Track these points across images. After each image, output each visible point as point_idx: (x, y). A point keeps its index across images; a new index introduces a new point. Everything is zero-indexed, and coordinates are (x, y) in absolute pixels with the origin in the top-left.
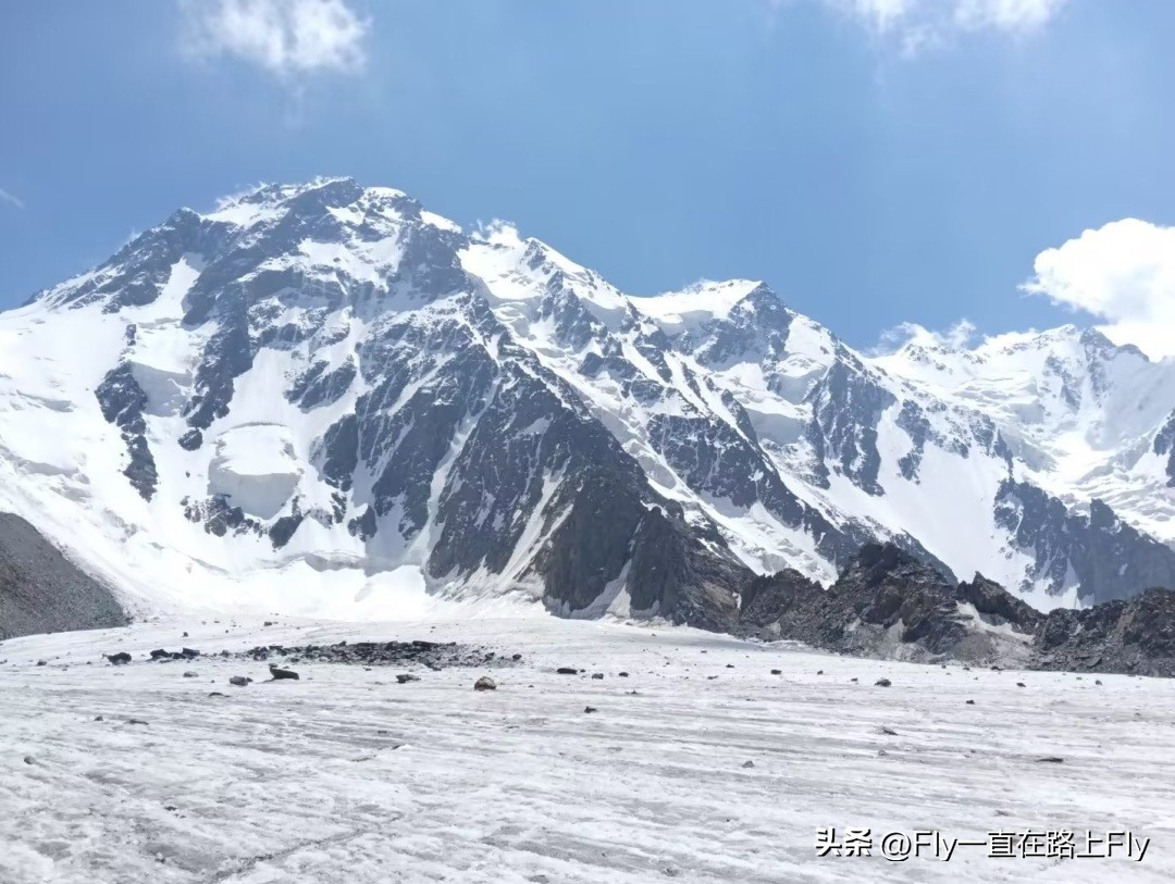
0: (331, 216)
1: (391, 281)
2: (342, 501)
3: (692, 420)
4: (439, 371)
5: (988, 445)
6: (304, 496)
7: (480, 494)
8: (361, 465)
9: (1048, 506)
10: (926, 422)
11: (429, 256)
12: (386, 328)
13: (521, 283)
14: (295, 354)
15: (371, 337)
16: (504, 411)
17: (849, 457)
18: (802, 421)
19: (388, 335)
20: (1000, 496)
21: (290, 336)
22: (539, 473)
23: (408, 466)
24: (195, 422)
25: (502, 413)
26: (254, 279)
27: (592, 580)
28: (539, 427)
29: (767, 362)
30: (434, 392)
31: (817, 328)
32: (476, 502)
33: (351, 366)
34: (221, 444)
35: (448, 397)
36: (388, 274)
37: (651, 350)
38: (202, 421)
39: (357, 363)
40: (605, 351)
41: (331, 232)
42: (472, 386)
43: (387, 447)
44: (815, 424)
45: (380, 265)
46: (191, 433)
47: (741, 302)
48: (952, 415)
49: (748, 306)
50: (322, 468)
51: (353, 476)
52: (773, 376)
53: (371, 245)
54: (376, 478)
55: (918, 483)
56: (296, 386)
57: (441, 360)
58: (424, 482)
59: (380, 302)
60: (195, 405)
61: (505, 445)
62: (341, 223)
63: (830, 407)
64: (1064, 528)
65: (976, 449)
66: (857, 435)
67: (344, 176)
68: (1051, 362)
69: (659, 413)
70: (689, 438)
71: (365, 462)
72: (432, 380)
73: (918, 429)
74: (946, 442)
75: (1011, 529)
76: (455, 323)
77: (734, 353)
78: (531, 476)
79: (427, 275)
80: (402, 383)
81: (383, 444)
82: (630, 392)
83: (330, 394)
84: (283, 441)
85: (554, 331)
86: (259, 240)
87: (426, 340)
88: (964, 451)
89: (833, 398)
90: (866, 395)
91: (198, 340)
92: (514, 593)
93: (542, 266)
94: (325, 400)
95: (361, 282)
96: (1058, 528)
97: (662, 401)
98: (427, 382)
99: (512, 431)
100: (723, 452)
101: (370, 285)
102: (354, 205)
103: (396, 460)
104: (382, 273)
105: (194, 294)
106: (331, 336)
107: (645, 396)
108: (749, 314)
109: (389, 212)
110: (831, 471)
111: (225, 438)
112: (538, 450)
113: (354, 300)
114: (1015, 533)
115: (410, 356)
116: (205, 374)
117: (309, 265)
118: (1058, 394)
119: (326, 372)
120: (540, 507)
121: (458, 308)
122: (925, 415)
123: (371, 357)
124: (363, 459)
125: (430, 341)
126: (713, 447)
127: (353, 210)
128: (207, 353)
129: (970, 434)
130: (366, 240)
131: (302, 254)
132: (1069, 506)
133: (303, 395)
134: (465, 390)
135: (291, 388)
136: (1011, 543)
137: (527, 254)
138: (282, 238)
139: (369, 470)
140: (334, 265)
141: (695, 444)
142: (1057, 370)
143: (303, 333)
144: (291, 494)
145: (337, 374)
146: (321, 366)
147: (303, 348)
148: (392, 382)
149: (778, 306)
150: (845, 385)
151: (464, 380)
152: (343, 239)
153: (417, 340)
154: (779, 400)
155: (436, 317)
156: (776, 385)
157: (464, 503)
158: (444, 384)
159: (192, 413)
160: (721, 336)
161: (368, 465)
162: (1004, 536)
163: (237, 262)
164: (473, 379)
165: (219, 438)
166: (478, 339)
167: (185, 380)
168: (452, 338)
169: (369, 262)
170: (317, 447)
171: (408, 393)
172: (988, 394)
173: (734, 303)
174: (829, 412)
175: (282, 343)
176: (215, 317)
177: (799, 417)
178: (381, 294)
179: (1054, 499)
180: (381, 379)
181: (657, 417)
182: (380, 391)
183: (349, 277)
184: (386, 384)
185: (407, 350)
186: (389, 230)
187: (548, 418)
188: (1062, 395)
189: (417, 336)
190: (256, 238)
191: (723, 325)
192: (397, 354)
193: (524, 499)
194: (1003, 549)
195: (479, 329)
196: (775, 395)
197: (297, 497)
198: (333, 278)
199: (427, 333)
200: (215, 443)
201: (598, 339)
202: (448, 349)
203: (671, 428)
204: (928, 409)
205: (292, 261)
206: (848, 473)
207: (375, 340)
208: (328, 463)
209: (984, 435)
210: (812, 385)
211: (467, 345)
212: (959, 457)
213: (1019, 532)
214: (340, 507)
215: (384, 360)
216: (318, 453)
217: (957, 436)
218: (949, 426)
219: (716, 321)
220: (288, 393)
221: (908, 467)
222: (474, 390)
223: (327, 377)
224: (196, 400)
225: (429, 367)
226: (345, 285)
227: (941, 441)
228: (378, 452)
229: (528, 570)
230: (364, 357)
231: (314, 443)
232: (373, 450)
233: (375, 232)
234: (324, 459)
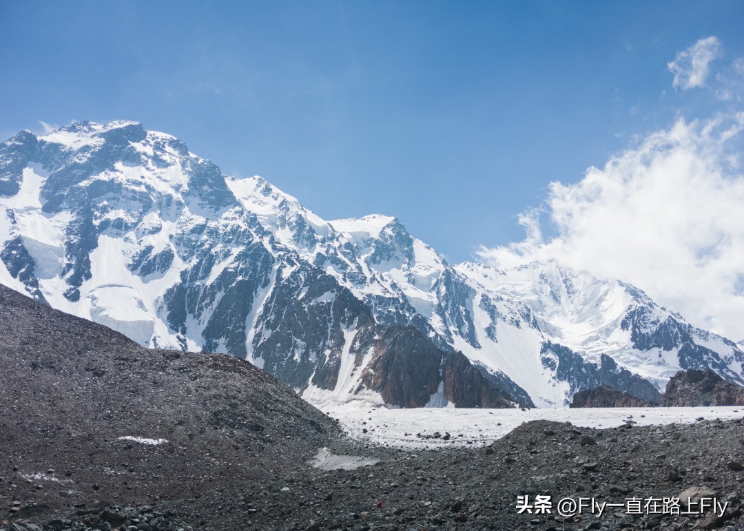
0: (133, 147)
1: (185, 195)
2: (183, 341)
3: (390, 299)
4: (236, 257)
5: (528, 321)
6: (159, 337)
7: (291, 339)
8: (189, 317)
9: (573, 357)
10: (494, 307)
11: (210, 181)
12: (191, 227)
13: (259, 204)
14: (126, 240)
15: (180, 232)
16: (294, 286)
17: (460, 325)
18: (432, 302)
19: (193, 231)
20: (543, 351)
21: (120, 226)
22: (337, 326)
23: (225, 318)
24: (71, 281)
25: (293, 288)
26: (91, 185)
27: (421, 394)
28: (327, 298)
29: (405, 266)
30: (236, 271)
31: (428, 248)
32: (289, 345)
33: (171, 250)
34: (94, 299)
35: (246, 274)
36: (181, 190)
37: (349, 253)
38: (76, 281)
39: (173, 247)
40: (327, 252)
41: (134, 159)
42: (259, 269)
43: (207, 305)
44: (439, 305)
45: (173, 183)
46: (71, 289)
47: (384, 228)
48: (506, 303)
49: (389, 231)
50: (166, 318)
51: (186, 324)
52: (410, 275)
53: (164, 170)
54: (204, 327)
55: (497, 342)
56: (134, 261)
57: (236, 251)
58: (241, 330)
59: (178, 209)
60: (69, 270)
61: (305, 308)
62: (139, 152)
63: (446, 295)
64: (583, 370)
65: (523, 323)
66: (462, 313)
67: (134, 120)
68: (542, 276)
69: (368, 292)
70: (390, 309)
71: (192, 315)
72: (232, 263)
73: (492, 312)
74: (507, 319)
75: (553, 369)
76: (239, 226)
77: (384, 259)
78: (330, 329)
79: (211, 194)
80: (211, 264)
81: (204, 304)
82: (347, 279)
83: (158, 268)
84: (135, 298)
85: (291, 237)
86: (89, 158)
87: (221, 236)
88: (517, 324)
89: (447, 289)
90: (461, 289)
91: (59, 224)
92: (354, 402)
93: (271, 195)
94: (156, 272)
95: (163, 194)
96: (580, 371)
97: (368, 286)
98: (228, 263)
99: (308, 298)
100: (411, 318)
101: (169, 198)
102: (143, 141)
103: (217, 315)
104: (177, 188)
105: (46, 191)
106: (151, 228)
107: (356, 282)
108: (391, 237)
109: (168, 149)
110: (452, 333)
111: (96, 294)
112: (332, 312)
113: (160, 205)
114: (555, 372)
115: (211, 246)
116: (71, 248)
117: (124, 179)
118: (548, 294)
119: (154, 253)
120: (346, 348)
121: (238, 217)
122: (493, 303)
123: (182, 245)
124: (190, 313)
125: (224, 238)
126: (404, 315)
127: (144, 145)
128: (68, 234)
129: (518, 315)
130: (159, 166)
131: (117, 171)
132: (584, 358)
133: (140, 268)
134: (255, 270)
135: (131, 262)
136: (554, 378)
137: (258, 186)
138: (104, 159)
139: (196, 321)
140: (140, 180)
141: (394, 313)
142: (546, 281)
143: (129, 225)
144: (151, 335)
145: (162, 254)
146: (149, 249)
147: (131, 235)
148: (204, 262)
149: (406, 232)
150: (451, 283)
151: (253, 264)
152: (145, 164)
153: (214, 235)
154: (415, 289)
155: (224, 222)
156: (412, 280)
157: (279, 345)
158: (241, 266)
159: (68, 276)
160: (377, 248)
161: (194, 317)
162: (550, 374)
163: (75, 172)
164: (259, 264)
165: (91, 294)
166: (257, 239)
167: (58, 252)
168: (239, 237)
169: (165, 181)
170: (159, 304)
171: (217, 271)
172: (513, 293)
173: (381, 230)
174: (446, 298)
175: (115, 231)
176: (65, 209)
177: (430, 300)
178: (179, 204)
179: (576, 353)
180: (195, 261)
181: (367, 295)
182: (196, 268)
183: (154, 190)
184: (200, 263)
185: (209, 242)
186: (173, 161)
187: (333, 292)
188: (550, 295)
189: (213, 233)
190: (85, 157)
191: (376, 242)
192: (202, 245)
193: (330, 342)
194: (550, 381)
195: (255, 232)
196: (412, 286)
197: (155, 338)
198: (143, 189)
199: (221, 232)
200: (89, 297)
201: (320, 244)
202: (238, 243)
203: (377, 302)
204: (493, 299)
205: (112, 175)
206: (461, 334)
207: (183, 234)
208: (169, 315)
209: (526, 316)
210: (434, 282)
211: (251, 242)
212: (515, 327)
213: (558, 371)
214: (183, 345)
215: (194, 247)
216: (161, 308)
217: (512, 315)
218: (507, 310)
219: (372, 239)
220: (129, 265)
221: (490, 332)
222: (261, 272)
223: (155, 256)
224: (69, 266)
225: (227, 255)
226: (152, 195)
227: (504, 318)
228: (201, 309)
229: (360, 388)
230: (178, 245)
231: (157, 301)
232: (197, 307)
233: (164, 161)
234: (166, 313)
